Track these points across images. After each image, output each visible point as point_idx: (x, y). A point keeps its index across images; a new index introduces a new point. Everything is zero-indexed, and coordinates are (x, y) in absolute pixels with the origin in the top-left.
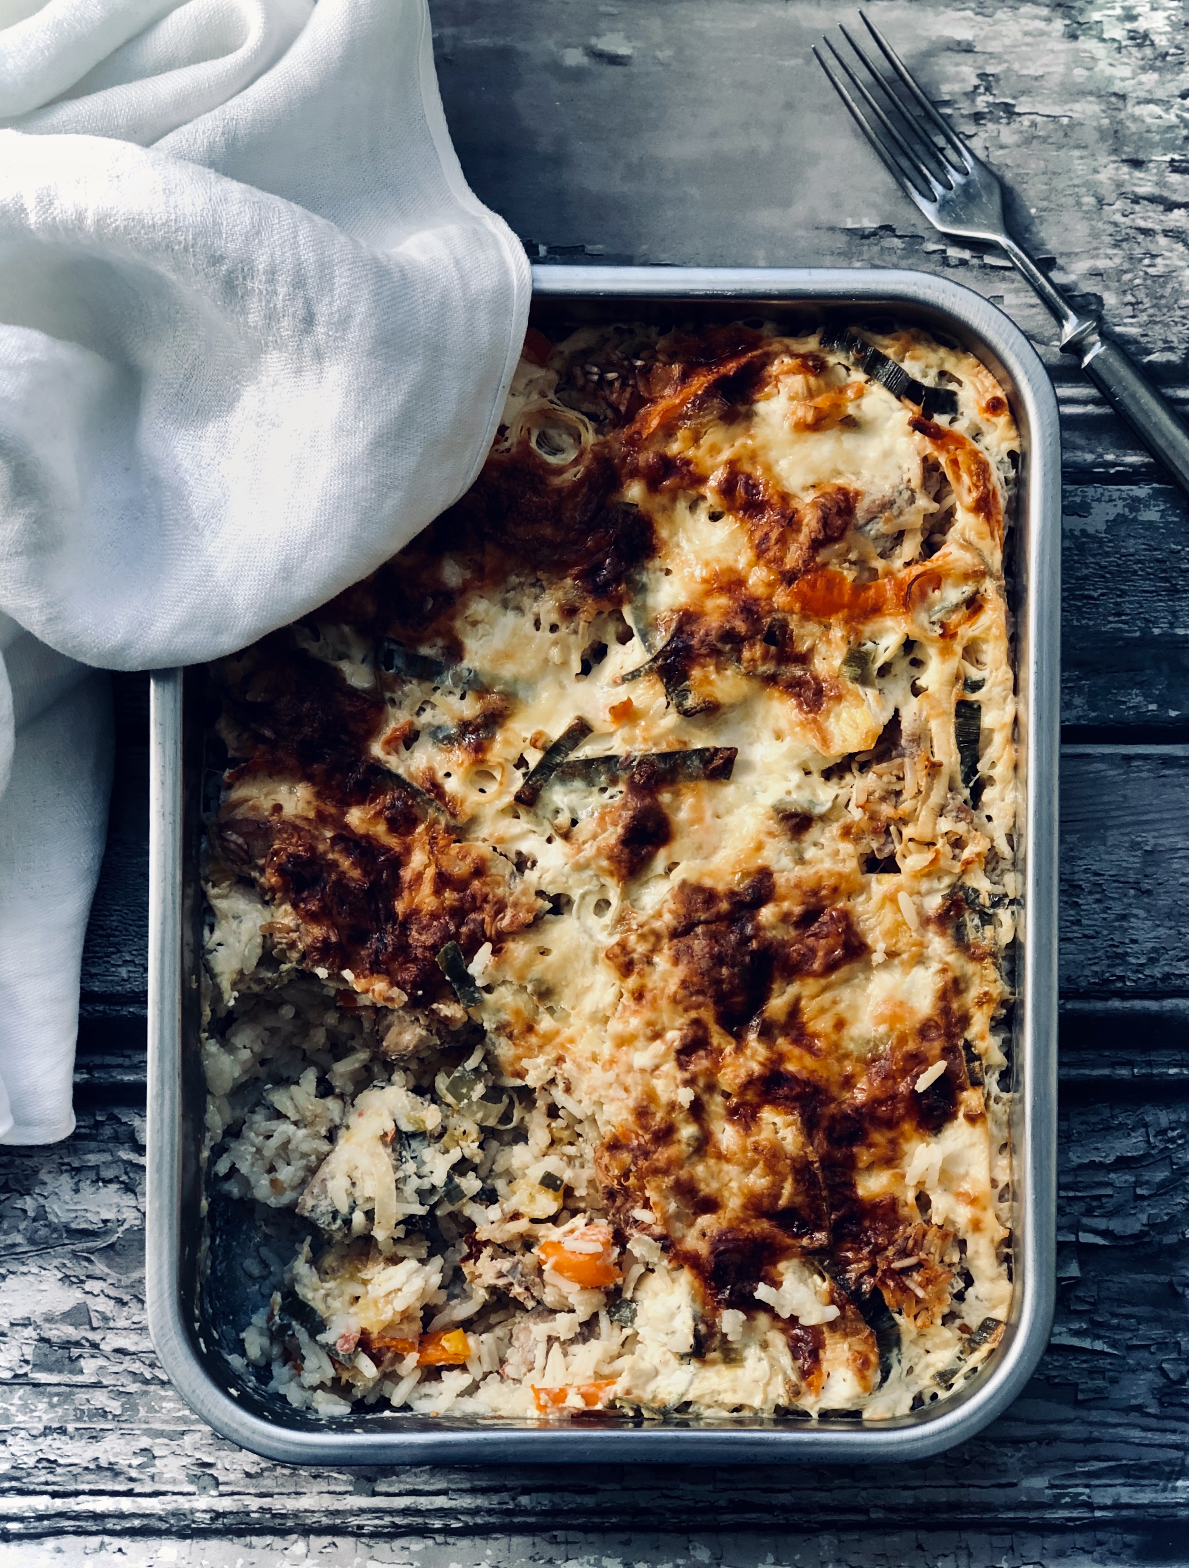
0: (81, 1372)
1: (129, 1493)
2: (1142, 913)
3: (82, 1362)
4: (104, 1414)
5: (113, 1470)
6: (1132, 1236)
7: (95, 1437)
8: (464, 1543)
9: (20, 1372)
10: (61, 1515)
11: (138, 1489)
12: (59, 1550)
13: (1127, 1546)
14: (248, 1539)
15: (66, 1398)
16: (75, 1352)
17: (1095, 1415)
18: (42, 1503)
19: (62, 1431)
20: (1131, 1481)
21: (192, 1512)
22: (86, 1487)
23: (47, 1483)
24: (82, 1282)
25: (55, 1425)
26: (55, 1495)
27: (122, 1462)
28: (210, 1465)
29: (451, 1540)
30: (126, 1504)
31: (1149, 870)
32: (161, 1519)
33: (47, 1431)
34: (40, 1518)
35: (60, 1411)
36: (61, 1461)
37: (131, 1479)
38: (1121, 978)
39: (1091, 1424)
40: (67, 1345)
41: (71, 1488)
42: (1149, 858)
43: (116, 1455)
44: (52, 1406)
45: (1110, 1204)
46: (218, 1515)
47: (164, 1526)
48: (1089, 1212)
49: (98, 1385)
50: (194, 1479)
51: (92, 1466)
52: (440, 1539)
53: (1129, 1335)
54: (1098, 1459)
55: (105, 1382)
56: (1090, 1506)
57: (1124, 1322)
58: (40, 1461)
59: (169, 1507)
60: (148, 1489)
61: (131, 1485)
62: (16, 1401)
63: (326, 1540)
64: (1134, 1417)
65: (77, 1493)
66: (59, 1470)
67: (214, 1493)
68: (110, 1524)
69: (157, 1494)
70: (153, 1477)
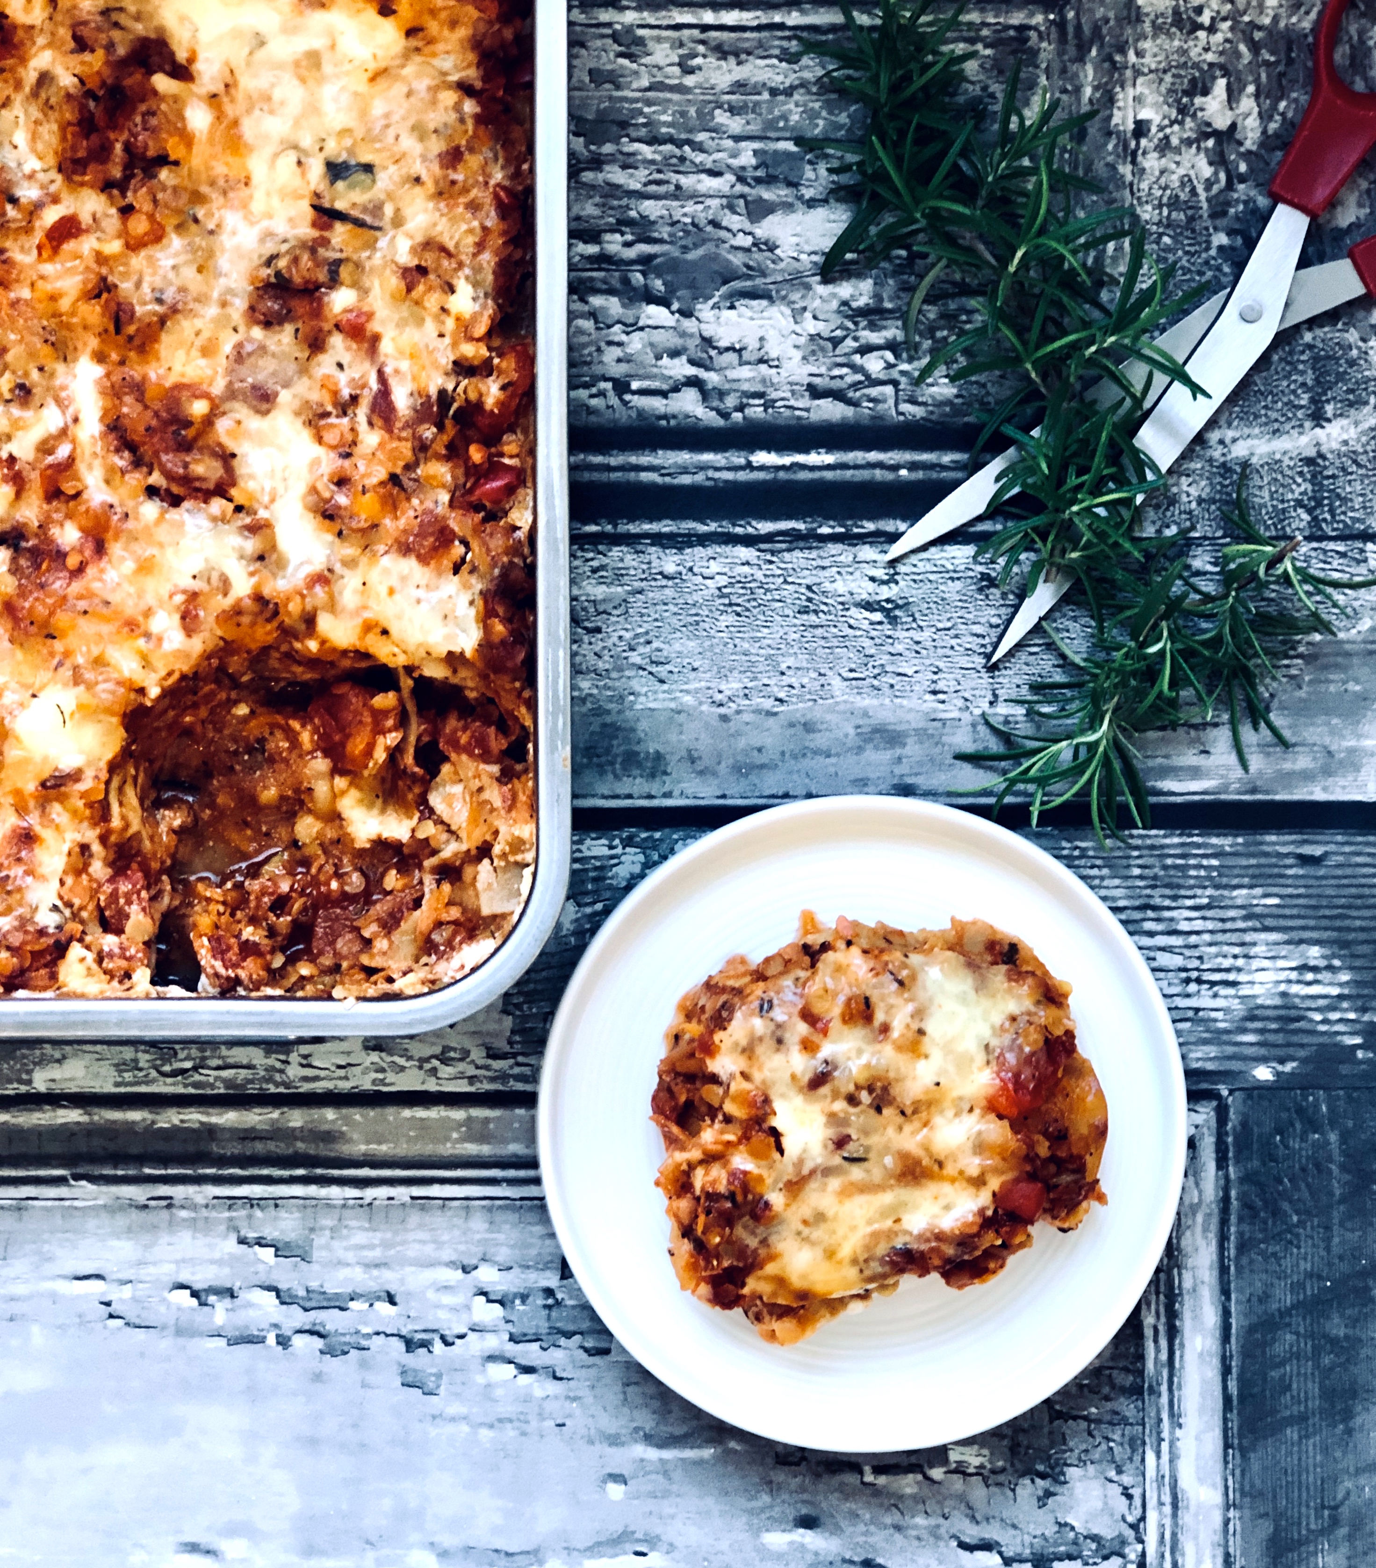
0: (755, 152)
1: (705, 28)
3: (754, 162)
4: (733, 110)
5: (722, 52)
7: (739, 86)
9: (816, 153)
10: (775, 6)
11: (696, 32)
15: (770, 125)
16: (760, 173)
18: (794, 18)
19: (774, 92)
21: (640, 8)
22: (750, 34)
23: (789, 38)
24: (755, 244)
25: (781, 98)
26: (781, 26)
27: (712, 60)
28: (622, 55)
30: (709, 17)
33: (789, 92)
35: (777, 113)
36: (775, 61)
37: (703, 42)
40: (769, 180)
41: (765, 34)
43: (719, 68)
44: (785, 117)
49: (737, 139)
50: (640, 42)
51: (743, 57)
55: (731, 142)
58: (797, 61)
59: (665, 13)
60: (686, 32)
61: (703, 36)
62: (822, 123)
65: (759, 28)
66: (777, 52)
67: (618, 27)
69: (678, 27)
70: (681, 45)
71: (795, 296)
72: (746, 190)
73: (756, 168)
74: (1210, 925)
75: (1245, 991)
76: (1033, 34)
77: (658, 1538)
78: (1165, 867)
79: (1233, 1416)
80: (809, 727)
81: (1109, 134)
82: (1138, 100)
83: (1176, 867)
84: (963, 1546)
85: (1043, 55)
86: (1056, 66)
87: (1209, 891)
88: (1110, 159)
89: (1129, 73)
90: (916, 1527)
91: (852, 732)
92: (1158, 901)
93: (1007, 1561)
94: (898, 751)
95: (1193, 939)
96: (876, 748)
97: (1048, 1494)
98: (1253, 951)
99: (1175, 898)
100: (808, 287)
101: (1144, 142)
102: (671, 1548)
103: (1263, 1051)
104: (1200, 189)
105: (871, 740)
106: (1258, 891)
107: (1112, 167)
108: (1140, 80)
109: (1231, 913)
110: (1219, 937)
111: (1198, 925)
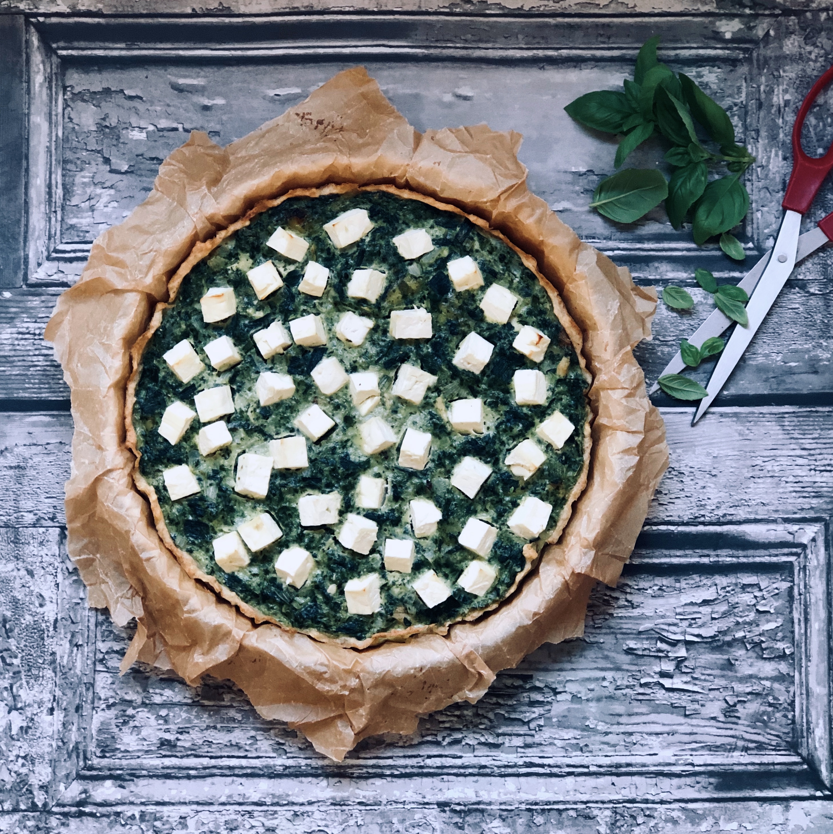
0: (223, 700)
1: (245, 757)
2: (712, 486)
3: (224, 696)
4: (234, 720)
5: (238, 746)
6: (711, 637)
7: (230, 731)
8: (401, 781)
9: (196, 700)
10: (214, 767)
11: (249, 756)
12: (213, 784)
13: (710, 784)
14: (300, 779)
15: (217, 712)
16: (221, 690)
17: (694, 722)
18: (206, 761)
19: (215, 728)
20: (712, 753)
21: (275, 766)
22: (226, 754)
23: (208, 752)
25: (212, 725)
26: (211, 757)
27: (242, 742)
28: (283, 744)
29: (394, 780)
30: (244, 762)
31: (715, 466)
32: (260, 769)
33: (208, 728)
34: (205, 768)
35: (214, 718)
36: (214, 742)
37: (246, 751)
38: (703, 516)
39: (692, 725)
40: (217, 687)
41: (219, 754)
42: (715, 460)
43: (239, 739)
44: (210, 716)
45: (700, 622)
46: (286, 767)
47: (261, 772)
48: (690, 625)
49: (231, 706)
50: (275, 750)
51: (228, 744)
52: (389, 779)
53: (710, 684)
54: (696, 742)
55: (234, 705)
56: (692, 765)
57: (707, 678)
58: (205, 741)
59: (264, 764)
60: (254, 755)
61: (246, 753)
62: (194, 713)
63: (336, 780)
64: (713, 723)
65: (221, 757)
66: (213, 746)
67: (284, 757)
68: (237, 772)
69: (258, 757)
70: (256, 750)
73: (223, 693)
74: (29, 358)
75: (14, 330)
76: (98, 754)
77: (270, 102)
78: (49, 383)
79: (24, 150)
81: (65, 709)
82: (52, 725)
83: (44, 384)
84: (141, 98)
85: (94, 745)
86: (88, 739)
87: (29, 373)
88: (65, 698)
89: (56, 737)
90: (160, 106)
92: (52, 369)
93: (122, 91)
95: (37, 352)
97: (104, 119)
98: (10, 347)
99: (45, 370)
101: (50, 706)
102: (264, 98)
103: (8, 304)
104: (25, 684)
106: (8, 373)
107: (64, 694)
108: (50, 734)
109: (19, 364)
110: (25, 353)
111: (35, 359)
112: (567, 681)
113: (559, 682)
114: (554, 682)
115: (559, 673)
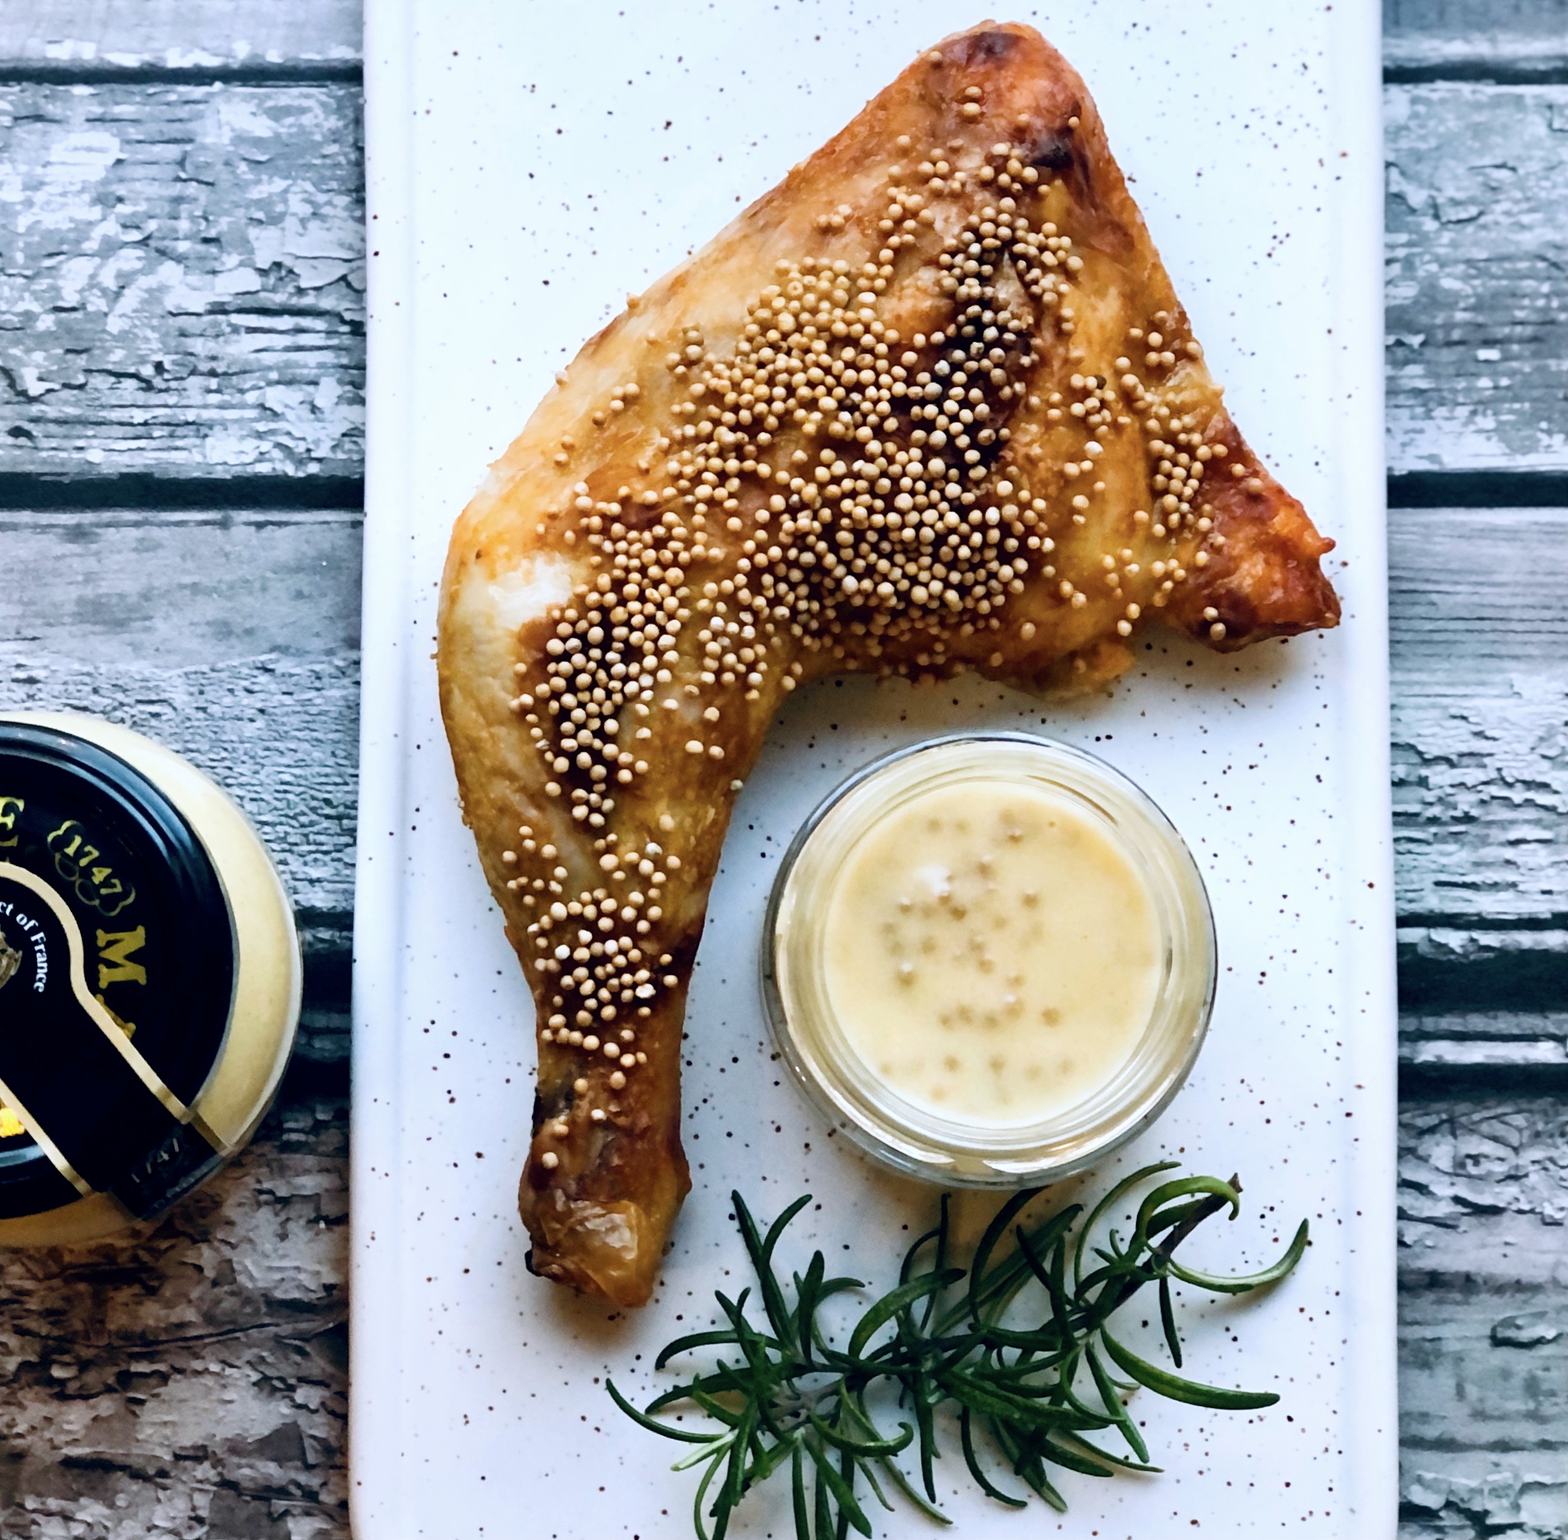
71: (229, 1304)
72: (303, 1478)
80: (224, 630)
91: (158, 623)
94: (89, 592)
96: (121, 596)
100: (209, 1318)
105: (131, 609)
112: (1527, 1487)
113: (1496, 1492)
114: (1478, 1491)
115: (1494, 1457)
